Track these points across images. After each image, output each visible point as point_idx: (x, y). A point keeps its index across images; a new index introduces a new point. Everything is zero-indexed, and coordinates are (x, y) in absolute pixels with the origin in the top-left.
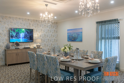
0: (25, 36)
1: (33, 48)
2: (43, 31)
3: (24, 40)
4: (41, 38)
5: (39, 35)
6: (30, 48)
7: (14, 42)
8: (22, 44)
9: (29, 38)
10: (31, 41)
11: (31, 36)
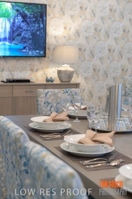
0: (12, 31)
2: (88, 13)
3: (11, 49)
4: (82, 41)
5: (73, 31)
9: (30, 39)
10: (35, 53)
11: (37, 30)
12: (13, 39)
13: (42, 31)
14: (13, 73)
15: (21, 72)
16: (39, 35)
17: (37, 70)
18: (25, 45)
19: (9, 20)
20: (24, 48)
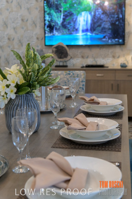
0: (93, 23)
1: (120, 68)
3: (92, 39)
6: (102, 66)
7: (52, 46)
8: (87, 51)
9: (109, 29)
10: (114, 41)
11: (116, 21)
12: (94, 30)
13: (121, 21)
14: (96, 59)
15: (103, 58)
16: (118, 25)
17: (119, 57)
18: (105, 34)
19: (90, 13)
20: (104, 37)
